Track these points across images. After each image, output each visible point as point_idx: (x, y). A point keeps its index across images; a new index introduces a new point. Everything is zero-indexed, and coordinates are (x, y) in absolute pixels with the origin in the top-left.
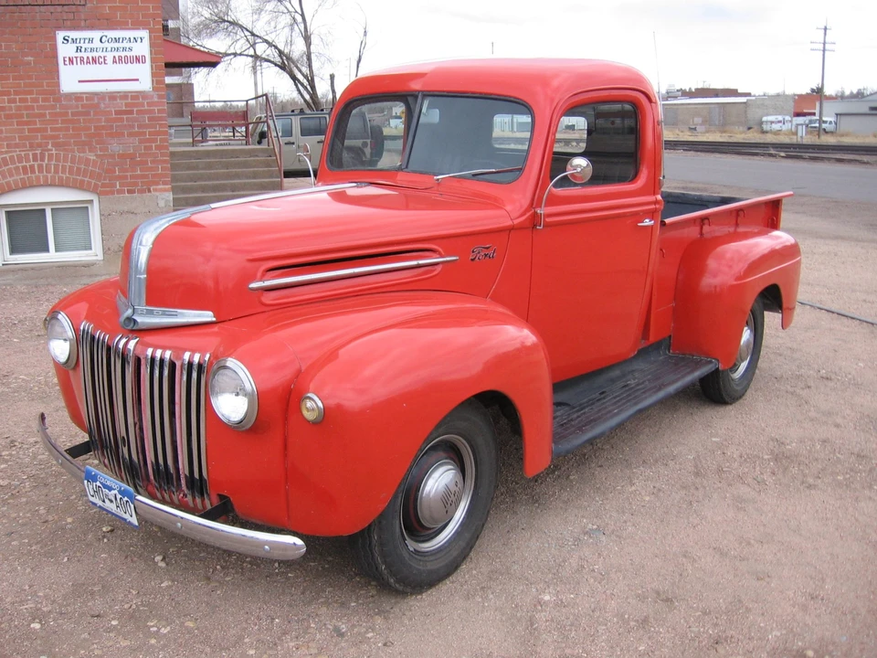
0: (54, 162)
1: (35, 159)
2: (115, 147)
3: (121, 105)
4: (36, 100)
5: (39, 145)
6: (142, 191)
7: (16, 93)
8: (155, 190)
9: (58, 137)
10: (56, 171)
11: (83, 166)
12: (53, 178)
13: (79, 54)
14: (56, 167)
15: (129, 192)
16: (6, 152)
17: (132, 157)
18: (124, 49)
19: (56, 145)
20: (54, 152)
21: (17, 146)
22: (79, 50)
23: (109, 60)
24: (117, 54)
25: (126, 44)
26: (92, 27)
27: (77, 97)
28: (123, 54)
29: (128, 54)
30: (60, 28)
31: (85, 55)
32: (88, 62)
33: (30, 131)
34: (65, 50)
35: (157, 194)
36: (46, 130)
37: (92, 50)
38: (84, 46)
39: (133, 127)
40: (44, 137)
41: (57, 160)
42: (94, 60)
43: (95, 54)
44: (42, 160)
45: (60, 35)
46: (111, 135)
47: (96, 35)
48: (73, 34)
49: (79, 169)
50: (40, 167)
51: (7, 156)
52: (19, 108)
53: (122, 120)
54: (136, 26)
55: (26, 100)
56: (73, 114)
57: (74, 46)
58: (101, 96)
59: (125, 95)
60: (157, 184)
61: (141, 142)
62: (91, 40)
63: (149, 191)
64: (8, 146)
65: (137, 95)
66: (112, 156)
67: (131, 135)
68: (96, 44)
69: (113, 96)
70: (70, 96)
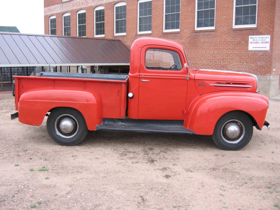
0: (245, 66)
1: (241, 65)
2: (259, 64)
3: (262, 54)
4: (243, 52)
5: (242, 62)
6: (264, 75)
7: (239, 50)
8: (267, 75)
9: (246, 60)
10: (245, 68)
11: (251, 68)
12: (244, 70)
13: (254, 41)
14: (245, 67)
15: (261, 75)
16: (235, 63)
17: (262, 66)
18: (264, 40)
19: (245, 62)
20: (245, 64)
21: (237, 62)
22: (253, 40)
23: (260, 43)
24: (262, 41)
25: (265, 39)
26: (257, 35)
27: (252, 51)
28: (263, 41)
29: (265, 41)
30: (250, 35)
31: (255, 41)
32: (255, 43)
33: (241, 59)
34: (250, 40)
35: (267, 76)
36: (244, 59)
37: (256, 40)
38: (255, 39)
39: (264, 59)
40: (243, 60)
41: (246, 66)
42: (257, 43)
43: (257, 41)
44: (242, 65)
45: (250, 37)
46: (259, 61)
47: (258, 36)
48: (253, 36)
49: (250, 68)
50: (242, 67)
51: (235, 64)
52: (239, 53)
53: (261, 57)
54: (267, 34)
55: (241, 52)
56: (250, 55)
57: (253, 39)
58: (257, 51)
59: (263, 51)
60: (268, 73)
61: (265, 63)
62: (256, 38)
63: (266, 75)
64: (236, 62)
65: (266, 52)
66: (258, 66)
67: (263, 61)
68: (258, 39)
69: (260, 51)
70: (250, 51)
